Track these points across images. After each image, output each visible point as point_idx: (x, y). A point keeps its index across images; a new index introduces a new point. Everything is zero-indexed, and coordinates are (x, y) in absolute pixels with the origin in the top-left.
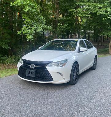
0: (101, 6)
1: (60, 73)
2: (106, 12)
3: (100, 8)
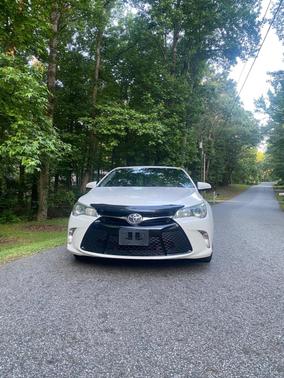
0: (145, 117)
1: (203, 233)
2: (155, 128)
3: (143, 121)
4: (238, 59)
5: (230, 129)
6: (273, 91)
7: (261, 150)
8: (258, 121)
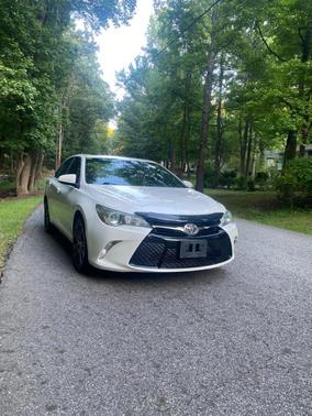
4: (110, 21)
5: (85, 99)
6: (135, 67)
7: (112, 126)
8: (114, 95)
